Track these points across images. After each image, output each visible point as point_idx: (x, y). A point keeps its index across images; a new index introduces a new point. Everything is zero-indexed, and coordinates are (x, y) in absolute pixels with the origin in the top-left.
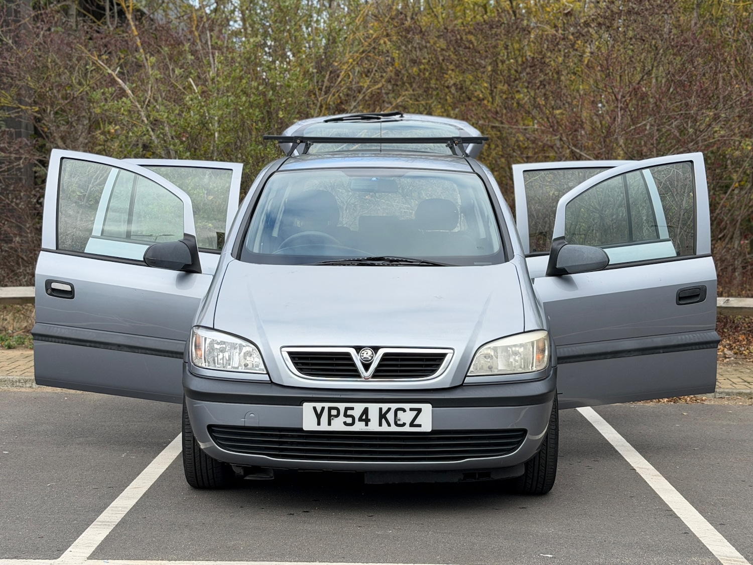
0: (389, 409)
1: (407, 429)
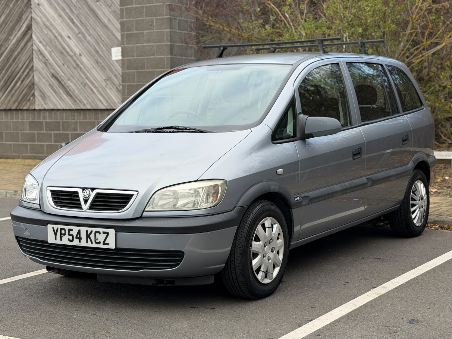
0: (91, 232)
1: (101, 246)
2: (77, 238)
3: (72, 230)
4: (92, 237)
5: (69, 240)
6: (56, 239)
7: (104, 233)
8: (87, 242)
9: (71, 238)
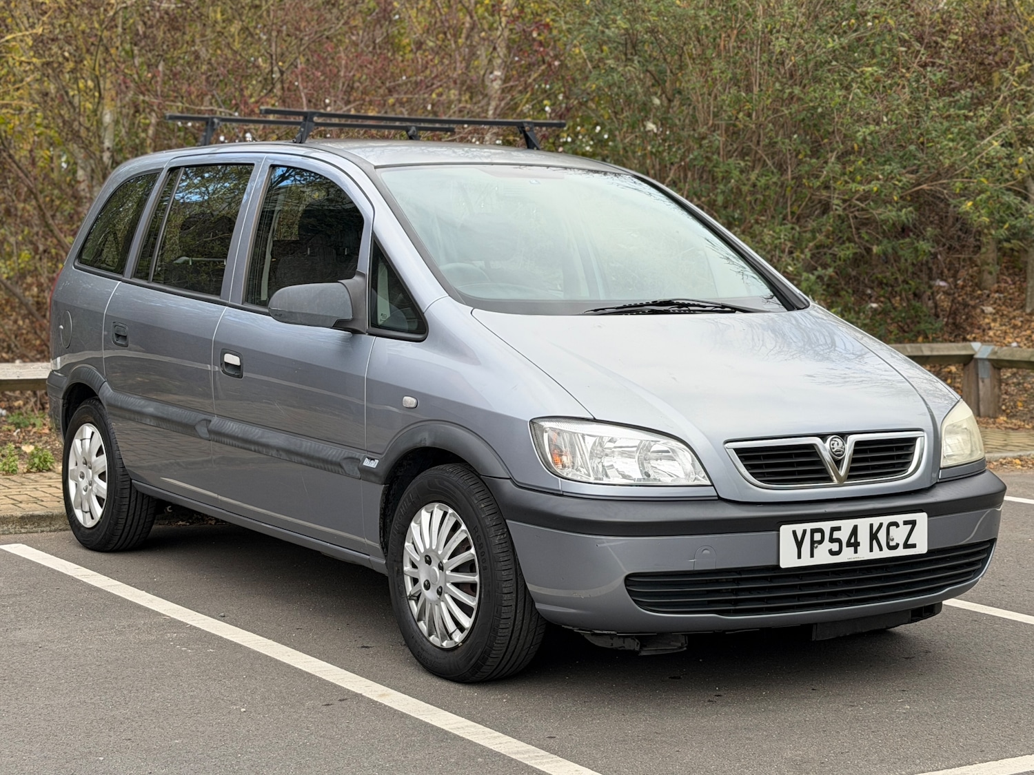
0: (881, 525)
1: (901, 552)
2: (849, 544)
3: (838, 529)
4: (882, 536)
5: (832, 553)
6: (799, 557)
7: (906, 523)
8: (871, 550)
9: (835, 547)
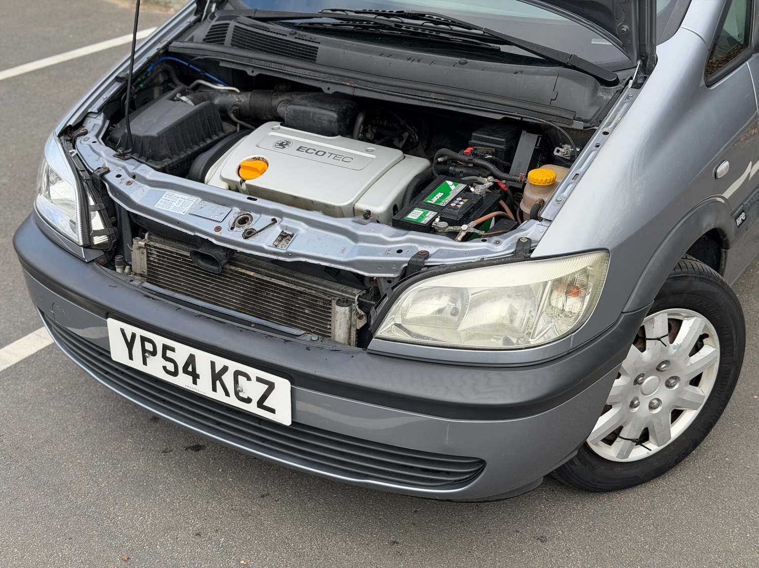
0: (225, 369)
1: (252, 408)
2: (185, 371)
3: (173, 350)
4: (228, 378)
5: (165, 369)
6: (131, 358)
7: (260, 380)
8: (214, 389)
9: (171, 367)
